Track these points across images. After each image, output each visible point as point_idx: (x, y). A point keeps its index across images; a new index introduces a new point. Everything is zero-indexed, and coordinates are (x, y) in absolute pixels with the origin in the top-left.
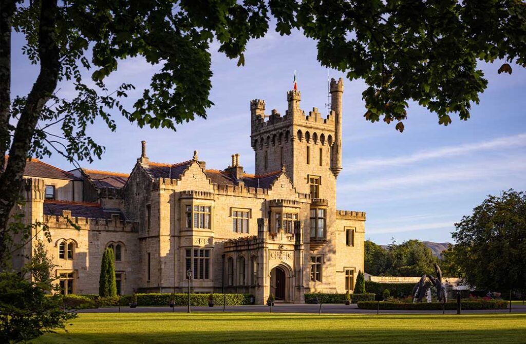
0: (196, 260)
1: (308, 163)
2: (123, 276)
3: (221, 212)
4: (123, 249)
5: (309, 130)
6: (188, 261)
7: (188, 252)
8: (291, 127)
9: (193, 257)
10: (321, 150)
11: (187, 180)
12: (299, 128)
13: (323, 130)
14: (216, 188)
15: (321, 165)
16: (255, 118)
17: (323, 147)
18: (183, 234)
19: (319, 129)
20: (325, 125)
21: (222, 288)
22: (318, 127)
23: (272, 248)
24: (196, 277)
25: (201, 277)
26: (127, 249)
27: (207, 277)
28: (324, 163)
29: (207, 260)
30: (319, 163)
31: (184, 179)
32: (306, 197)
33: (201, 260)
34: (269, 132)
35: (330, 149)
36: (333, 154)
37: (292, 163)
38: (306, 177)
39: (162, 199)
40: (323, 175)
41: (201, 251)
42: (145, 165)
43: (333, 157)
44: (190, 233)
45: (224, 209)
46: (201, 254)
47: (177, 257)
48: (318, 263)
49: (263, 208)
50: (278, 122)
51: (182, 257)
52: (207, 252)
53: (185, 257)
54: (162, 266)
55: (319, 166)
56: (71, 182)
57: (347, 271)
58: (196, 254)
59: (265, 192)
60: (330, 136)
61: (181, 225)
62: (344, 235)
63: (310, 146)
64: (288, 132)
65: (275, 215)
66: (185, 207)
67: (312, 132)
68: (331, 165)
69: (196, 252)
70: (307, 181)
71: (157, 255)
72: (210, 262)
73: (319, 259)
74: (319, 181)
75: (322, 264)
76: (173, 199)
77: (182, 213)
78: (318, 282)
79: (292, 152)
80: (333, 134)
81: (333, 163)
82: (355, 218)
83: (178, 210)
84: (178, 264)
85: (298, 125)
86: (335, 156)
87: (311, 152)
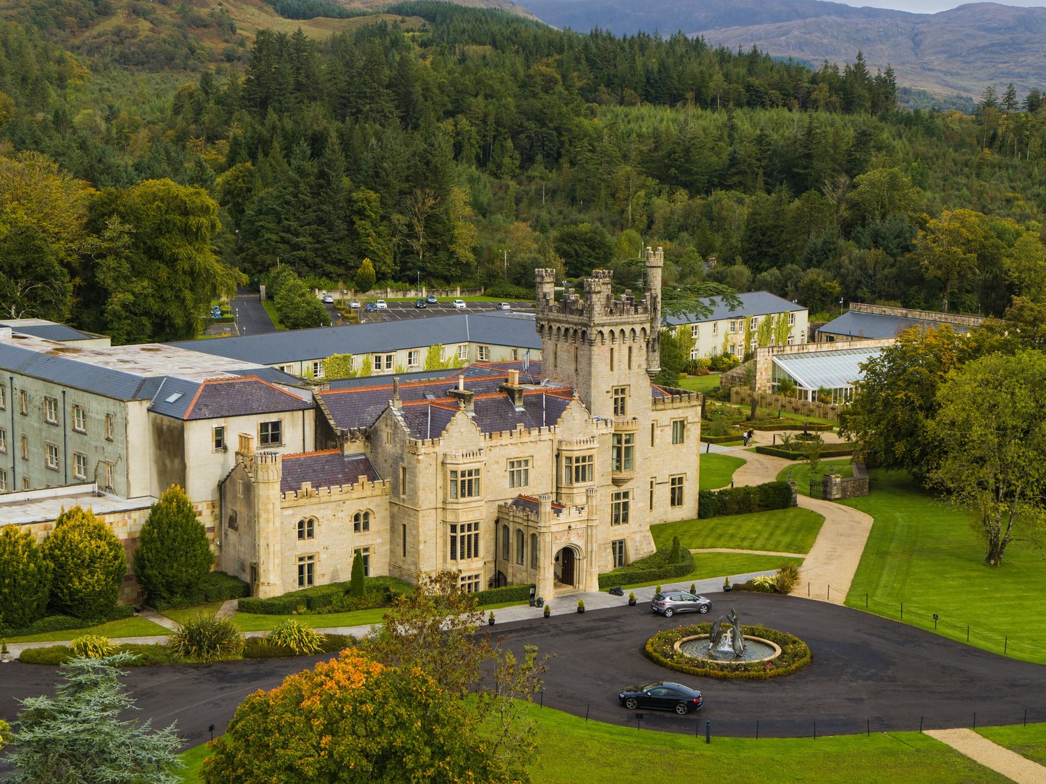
0: (462, 537)
1: (612, 369)
2: (370, 549)
3: (495, 467)
4: (372, 518)
5: (613, 328)
6: (453, 539)
7: (453, 528)
8: (588, 327)
9: (459, 534)
10: (630, 348)
11: (452, 436)
12: (600, 328)
13: (633, 323)
14: (487, 437)
15: (629, 368)
17: (634, 345)
18: (449, 506)
19: (628, 323)
20: (636, 316)
21: (495, 560)
22: (627, 320)
23: (557, 530)
24: (462, 557)
25: (469, 556)
26: (377, 517)
27: (476, 555)
28: (634, 365)
29: (476, 535)
30: (627, 366)
31: (448, 436)
32: (606, 425)
33: (469, 536)
34: (560, 322)
35: (644, 345)
36: (648, 352)
37: (590, 374)
38: (610, 389)
39: (421, 466)
40: (632, 382)
41: (469, 526)
42: (399, 410)
43: (648, 356)
44: (455, 506)
45: (497, 462)
46: (469, 530)
47: (440, 533)
48: (626, 500)
49: (549, 451)
50: (572, 312)
51: (445, 534)
52: (476, 525)
53: (449, 534)
54: (421, 547)
55: (627, 371)
56: (301, 412)
57: (673, 480)
58: (462, 530)
59: (552, 430)
60: (643, 329)
61: (445, 495)
62: (669, 432)
63: (616, 347)
64: (584, 333)
65: (564, 460)
66: (449, 473)
67: (617, 330)
68: (644, 366)
69: (462, 527)
70: (610, 395)
71: (414, 532)
72: (480, 537)
73: (626, 495)
74: (627, 391)
75: (630, 500)
76: (434, 463)
77: (445, 479)
78: (626, 525)
79: (590, 359)
80: (647, 326)
81: (648, 364)
82: (687, 404)
83: (440, 476)
84: (440, 541)
85: (598, 325)
86: (651, 354)
87: (616, 354)
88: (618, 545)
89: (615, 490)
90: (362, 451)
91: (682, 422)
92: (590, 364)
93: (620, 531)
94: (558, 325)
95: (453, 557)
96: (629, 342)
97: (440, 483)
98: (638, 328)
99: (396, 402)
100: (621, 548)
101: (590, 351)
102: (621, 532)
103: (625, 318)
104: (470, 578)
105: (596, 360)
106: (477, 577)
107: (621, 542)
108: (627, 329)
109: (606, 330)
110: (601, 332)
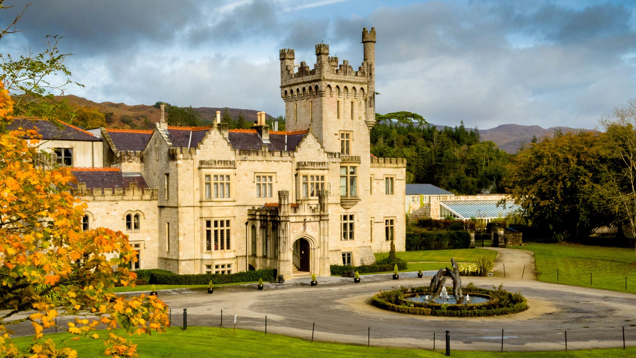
0: (216, 232)
1: (338, 117)
2: (142, 246)
3: (244, 178)
4: (141, 218)
5: (339, 84)
6: (209, 232)
7: (208, 224)
8: (320, 82)
9: (213, 229)
10: (352, 103)
11: (207, 148)
12: (328, 83)
13: (354, 83)
14: (237, 153)
15: (352, 118)
16: (284, 68)
17: (355, 101)
18: (204, 204)
19: (351, 82)
20: (356, 78)
21: (246, 256)
22: (349, 80)
23: (294, 221)
24: (216, 249)
25: (222, 248)
26: (146, 217)
27: (228, 247)
28: (356, 116)
29: (228, 231)
30: (350, 117)
31: (203, 147)
32: (335, 156)
33: (222, 231)
34: (298, 84)
35: (363, 102)
36: (366, 107)
37: (321, 119)
38: (337, 133)
39: (180, 169)
40: (355, 129)
41: (222, 222)
42: (164, 131)
43: (366, 110)
44: (209, 204)
45: (246, 175)
46: (222, 225)
47: (198, 228)
48: (352, 221)
49: (289, 171)
50: (307, 75)
51: (202, 228)
52: (228, 222)
53: (205, 228)
54: (181, 238)
55: (351, 120)
56: (91, 143)
57: (387, 221)
58: (216, 225)
59: (291, 155)
60: (362, 89)
61: (201, 195)
62: (383, 184)
63: (341, 100)
64: (317, 87)
65: (301, 177)
66: (204, 177)
67: (342, 86)
68: (364, 118)
69: (216, 222)
70: (338, 137)
71: (176, 227)
72: (232, 232)
73: (351, 217)
74: (350, 136)
75: (355, 221)
76: (191, 168)
77: (201, 183)
78: (352, 241)
79: (321, 107)
80: (365, 87)
81: (366, 117)
82: (395, 165)
83: (197, 180)
84: (198, 235)
85: (328, 80)
86: (368, 109)
87: (341, 106)
88: (346, 257)
89: (343, 212)
90: (139, 171)
91: (392, 179)
92: (321, 112)
93: (347, 246)
94: (297, 87)
95: (209, 248)
96: (351, 98)
97: (197, 185)
98: (358, 87)
99: (162, 124)
100: (349, 259)
101: (321, 101)
102: (349, 246)
103: (347, 78)
104: (223, 266)
105: (326, 108)
106: (229, 266)
107: (349, 254)
108: (350, 86)
109: (333, 85)
110: (329, 86)
